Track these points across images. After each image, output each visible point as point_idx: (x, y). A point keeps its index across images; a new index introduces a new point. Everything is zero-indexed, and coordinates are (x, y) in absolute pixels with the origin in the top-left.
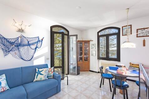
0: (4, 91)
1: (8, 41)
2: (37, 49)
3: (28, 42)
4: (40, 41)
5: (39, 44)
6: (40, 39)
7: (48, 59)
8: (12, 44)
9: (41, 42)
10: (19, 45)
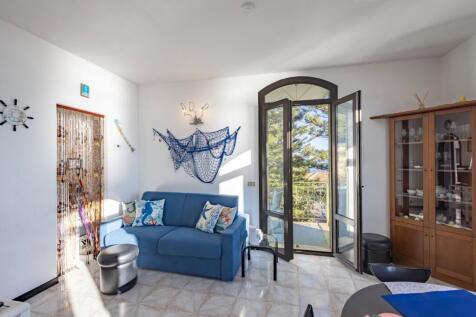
0: (154, 225)
1: (179, 145)
2: (225, 157)
3: (208, 143)
4: (230, 137)
5: (229, 146)
6: (231, 132)
7: (250, 184)
8: (184, 147)
9: (233, 141)
10: (194, 150)
